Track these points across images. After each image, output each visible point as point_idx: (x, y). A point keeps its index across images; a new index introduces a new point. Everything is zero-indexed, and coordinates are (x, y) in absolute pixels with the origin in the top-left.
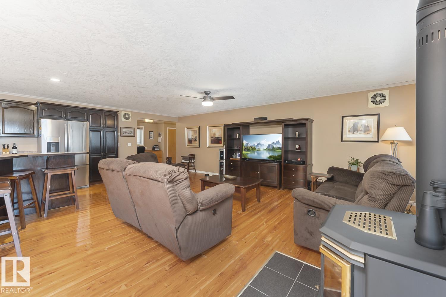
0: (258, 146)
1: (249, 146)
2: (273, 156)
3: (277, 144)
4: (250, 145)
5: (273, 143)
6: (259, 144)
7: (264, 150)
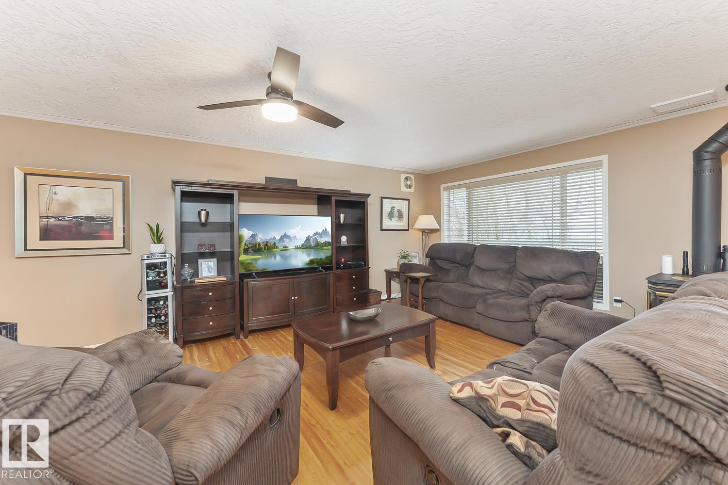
0: (283, 241)
1: (259, 240)
2: (317, 259)
3: (323, 236)
4: (261, 238)
5: (316, 234)
6: (285, 237)
7: (297, 248)
